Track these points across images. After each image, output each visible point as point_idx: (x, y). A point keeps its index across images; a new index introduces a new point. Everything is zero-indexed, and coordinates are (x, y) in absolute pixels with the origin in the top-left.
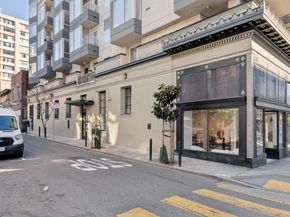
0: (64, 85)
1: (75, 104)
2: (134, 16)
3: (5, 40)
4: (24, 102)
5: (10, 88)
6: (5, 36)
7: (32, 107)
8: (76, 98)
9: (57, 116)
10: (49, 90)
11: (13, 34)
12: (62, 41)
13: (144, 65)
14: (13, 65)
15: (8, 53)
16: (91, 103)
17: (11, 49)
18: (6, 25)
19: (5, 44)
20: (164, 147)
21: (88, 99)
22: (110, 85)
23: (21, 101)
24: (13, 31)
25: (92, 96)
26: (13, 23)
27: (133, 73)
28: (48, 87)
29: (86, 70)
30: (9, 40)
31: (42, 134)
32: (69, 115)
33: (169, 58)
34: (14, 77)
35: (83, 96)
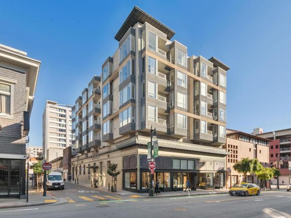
0: (87, 157)
1: (92, 167)
2: (108, 132)
3: (60, 123)
4: (69, 165)
5: (62, 156)
6: (60, 120)
7: (73, 168)
8: (92, 165)
9: (84, 173)
10: (81, 159)
11: (65, 118)
12: (86, 135)
13: (114, 153)
14: (65, 138)
15: (62, 130)
16: (97, 167)
17: (64, 128)
18: (61, 113)
19: (60, 125)
20: (112, 186)
21: (96, 165)
22: (104, 159)
23: (68, 164)
24: (65, 116)
25: (98, 164)
26: (65, 111)
27: (112, 155)
28: (81, 158)
29: (97, 151)
30: (63, 122)
31: (77, 182)
32: (89, 173)
33: (120, 151)
34: (64, 150)
35: (95, 164)
